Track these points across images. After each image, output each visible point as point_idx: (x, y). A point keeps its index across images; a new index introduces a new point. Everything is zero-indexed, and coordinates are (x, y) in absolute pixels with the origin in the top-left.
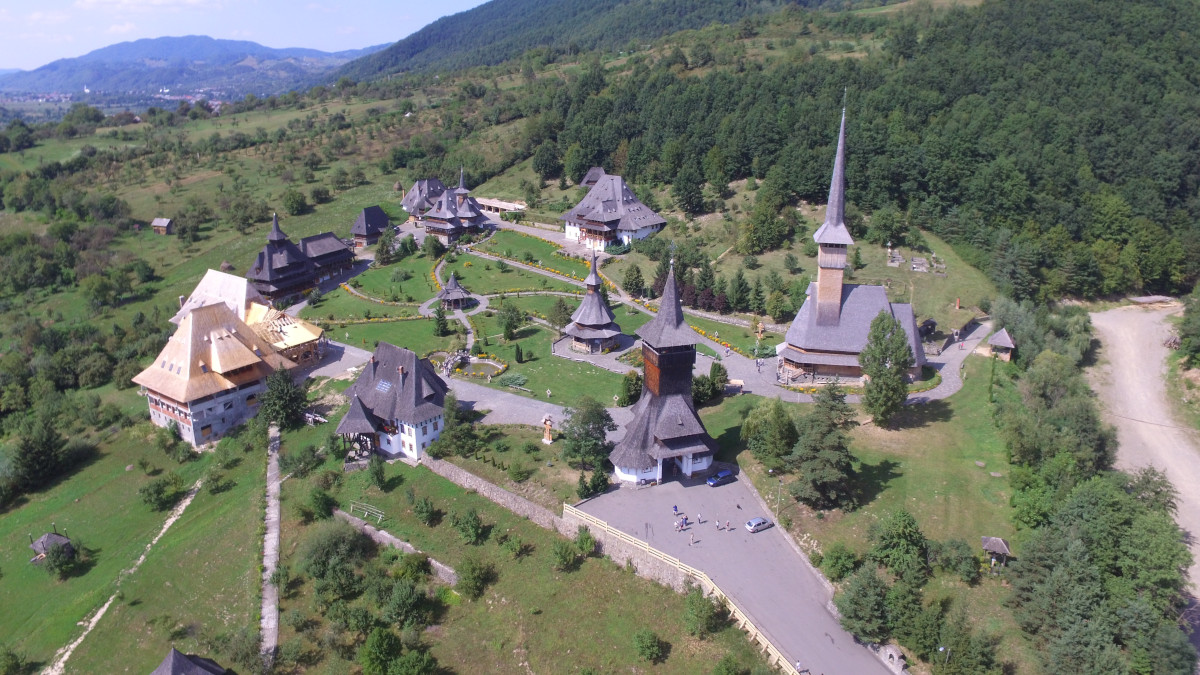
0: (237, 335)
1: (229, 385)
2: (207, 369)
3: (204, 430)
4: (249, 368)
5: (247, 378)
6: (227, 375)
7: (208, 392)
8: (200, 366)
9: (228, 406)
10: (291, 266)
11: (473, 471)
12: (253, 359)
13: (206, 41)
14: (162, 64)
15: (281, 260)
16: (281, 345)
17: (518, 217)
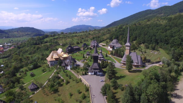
0: (57, 55)
1: (55, 60)
2: (53, 58)
3: (51, 65)
4: (58, 58)
5: (57, 59)
6: (55, 59)
7: (52, 60)
8: (52, 57)
9: (55, 63)
10: (71, 49)
11: (74, 71)
12: (58, 57)
13: (85, 25)
14: (79, 28)
15: (70, 48)
16: (63, 57)
17: (104, 46)
